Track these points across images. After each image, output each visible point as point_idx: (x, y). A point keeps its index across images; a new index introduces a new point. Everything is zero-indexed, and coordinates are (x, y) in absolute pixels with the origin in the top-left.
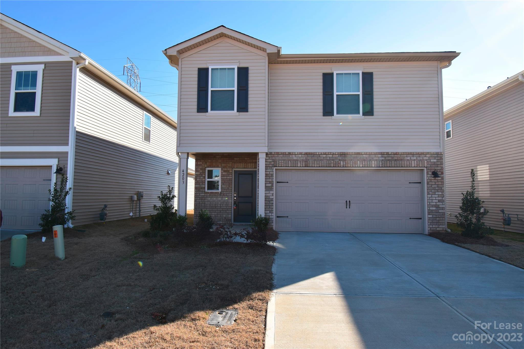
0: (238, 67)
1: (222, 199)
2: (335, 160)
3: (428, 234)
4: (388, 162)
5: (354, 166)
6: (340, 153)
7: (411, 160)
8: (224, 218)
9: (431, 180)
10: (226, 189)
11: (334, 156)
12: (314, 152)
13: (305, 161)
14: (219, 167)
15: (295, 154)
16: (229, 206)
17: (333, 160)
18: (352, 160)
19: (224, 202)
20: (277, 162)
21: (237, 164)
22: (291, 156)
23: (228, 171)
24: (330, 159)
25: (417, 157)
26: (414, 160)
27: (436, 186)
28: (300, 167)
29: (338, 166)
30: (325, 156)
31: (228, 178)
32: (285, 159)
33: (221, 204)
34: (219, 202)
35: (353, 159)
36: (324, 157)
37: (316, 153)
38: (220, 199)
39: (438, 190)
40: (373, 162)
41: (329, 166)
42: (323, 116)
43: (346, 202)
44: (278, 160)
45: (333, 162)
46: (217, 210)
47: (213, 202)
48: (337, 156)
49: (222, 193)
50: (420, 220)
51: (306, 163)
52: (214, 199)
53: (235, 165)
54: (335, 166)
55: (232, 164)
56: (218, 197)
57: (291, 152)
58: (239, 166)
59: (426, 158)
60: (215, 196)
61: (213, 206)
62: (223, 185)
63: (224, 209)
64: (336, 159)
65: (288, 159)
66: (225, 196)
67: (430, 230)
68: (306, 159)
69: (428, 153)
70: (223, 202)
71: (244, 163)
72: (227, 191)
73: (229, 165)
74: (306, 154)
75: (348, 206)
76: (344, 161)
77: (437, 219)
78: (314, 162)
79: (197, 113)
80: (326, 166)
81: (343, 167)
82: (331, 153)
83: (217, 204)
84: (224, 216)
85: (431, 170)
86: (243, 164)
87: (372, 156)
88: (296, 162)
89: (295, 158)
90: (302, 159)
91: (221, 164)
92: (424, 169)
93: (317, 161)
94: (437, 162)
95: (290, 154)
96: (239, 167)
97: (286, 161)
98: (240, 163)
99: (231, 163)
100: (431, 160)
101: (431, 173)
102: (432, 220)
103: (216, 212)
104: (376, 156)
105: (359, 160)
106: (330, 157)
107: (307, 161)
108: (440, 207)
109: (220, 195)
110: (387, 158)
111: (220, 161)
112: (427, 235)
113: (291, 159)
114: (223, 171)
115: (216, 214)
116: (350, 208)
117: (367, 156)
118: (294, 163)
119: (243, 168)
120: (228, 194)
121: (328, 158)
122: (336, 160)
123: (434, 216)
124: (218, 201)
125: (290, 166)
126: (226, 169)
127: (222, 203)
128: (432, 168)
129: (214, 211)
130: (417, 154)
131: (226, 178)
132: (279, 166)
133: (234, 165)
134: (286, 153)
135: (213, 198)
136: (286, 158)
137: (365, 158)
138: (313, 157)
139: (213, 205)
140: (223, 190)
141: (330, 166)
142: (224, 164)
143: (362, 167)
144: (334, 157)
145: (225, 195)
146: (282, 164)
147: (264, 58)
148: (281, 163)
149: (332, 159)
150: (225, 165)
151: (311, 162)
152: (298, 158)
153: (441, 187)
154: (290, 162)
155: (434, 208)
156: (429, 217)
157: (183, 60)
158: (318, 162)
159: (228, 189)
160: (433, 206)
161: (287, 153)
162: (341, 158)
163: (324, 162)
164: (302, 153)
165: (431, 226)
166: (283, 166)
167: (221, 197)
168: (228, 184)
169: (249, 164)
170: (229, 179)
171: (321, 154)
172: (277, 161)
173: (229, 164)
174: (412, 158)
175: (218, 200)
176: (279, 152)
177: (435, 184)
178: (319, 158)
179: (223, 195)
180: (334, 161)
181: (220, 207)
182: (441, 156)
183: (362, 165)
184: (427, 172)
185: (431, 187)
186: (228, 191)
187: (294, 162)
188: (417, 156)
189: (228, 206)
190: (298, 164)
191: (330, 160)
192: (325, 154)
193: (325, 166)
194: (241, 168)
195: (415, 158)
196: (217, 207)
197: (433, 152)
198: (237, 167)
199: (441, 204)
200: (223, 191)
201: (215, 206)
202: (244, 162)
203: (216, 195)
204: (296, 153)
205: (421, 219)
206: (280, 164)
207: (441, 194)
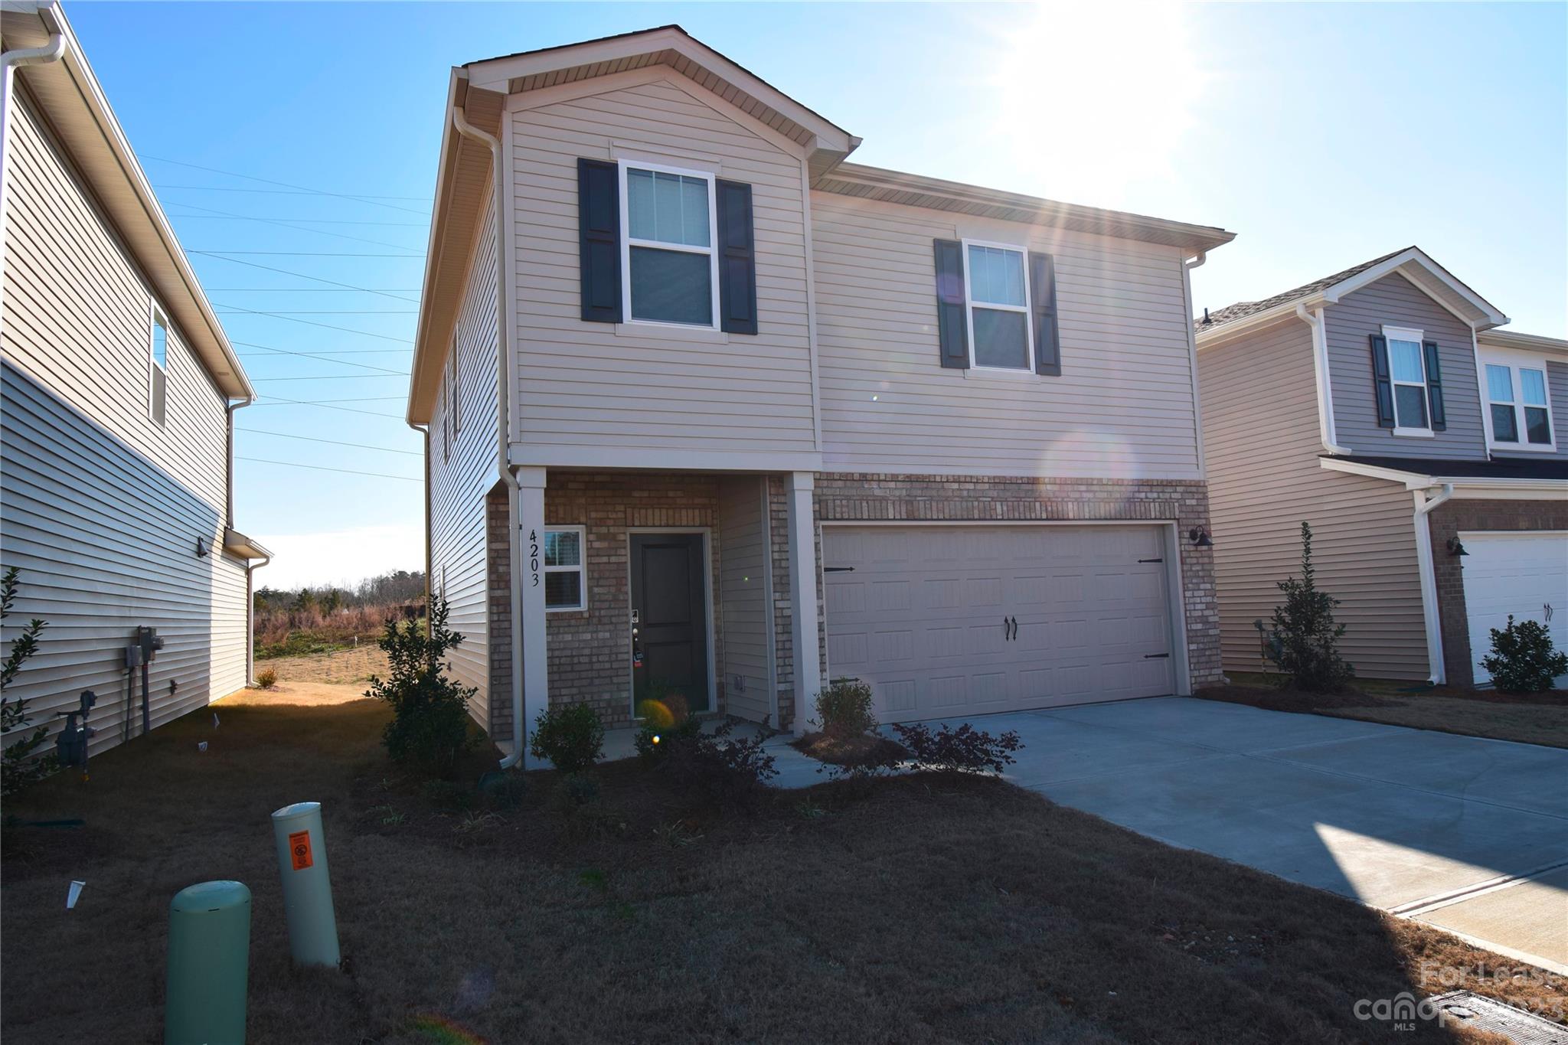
0: (716, 180)
1: (594, 635)
2: (981, 499)
3: (1190, 694)
4: (1102, 504)
5: (1029, 517)
6: (994, 477)
7: (1147, 500)
8: (605, 705)
9: (1190, 551)
10: (607, 601)
11: (979, 487)
12: (930, 475)
13: (907, 502)
14: (579, 524)
15: (879, 481)
16: (619, 659)
17: (977, 499)
18: (1021, 498)
19: (603, 647)
20: (830, 504)
21: (643, 511)
22: (866, 486)
23: (613, 537)
24: (970, 497)
25: (1158, 492)
26: (1154, 499)
27: (1199, 568)
28: (894, 519)
29: (991, 516)
30: (955, 486)
31: (613, 559)
32: (849, 494)
33: (591, 655)
34: (583, 648)
35: (1024, 495)
36: (953, 490)
37: (935, 476)
38: (588, 636)
39: (1203, 577)
40: (1070, 505)
41: (970, 517)
42: (942, 366)
43: (1006, 621)
44: (831, 498)
45: (979, 505)
46: (580, 679)
47: (564, 649)
48: (987, 486)
49: (594, 617)
50: (1166, 659)
51: (909, 507)
52: (566, 639)
53: (636, 515)
54: (982, 516)
55: (625, 512)
56: (581, 630)
57: (867, 474)
58: (650, 517)
59: (1174, 496)
60: (570, 626)
61: (563, 665)
62: (597, 586)
63: (602, 674)
64: (984, 497)
65: (859, 495)
66: (605, 624)
67: (1195, 683)
68: (908, 495)
69: (1179, 483)
70: (598, 647)
71: (667, 509)
72: (612, 606)
73: (614, 516)
74: (910, 479)
75: (1011, 636)
76: (1004, 503)
77: (1207, 653)
78: (931, 503)
79: (580, 320)
80: (961, 517)
81: (1002, 519)
82: (971, 477)
83: (578, 656)
84: (607, 696)
85: (1187, 525)
86: (664, 511)
87: (1066, 488)
88: (881, 503)
89: (877, 492)
90: (898, 494)
91: (586, 512)
92: (1172, 524)
93: (937, 501)
94: (1198, 505)
95: (864, 478)
96: (650, 523)
97: (855, 500)
98: (654, 508)
99: (622, 508)
100: (1187, 501)
101: (1187, 535)
102: (1198, 657)
103: (576, 683)
104: (1076, 487)
105: (1038, 500)
106: (968, 490)
107: (911, 502)
108: (1210, 623)
109: (588, 624)
110: (1099, 495)
111: (583, 501)
112: (1189, 697)
113: (867, 496)
114: (592, 537)
115: (574, 691)
116: (1014, 638)
117: (1056, 488)
118: (878, 507)
119: (663, 524)
120: (615, 616)
121: (965, 493)
122: (985, 499)
123: (1201, 646)
124: (582, 646)
125: (865, 516)
126: (604, 530)
127: (595, 651)
128: (1190, 521)
129: (569, 684)
130: (1159, 483)
131: (605, 559)
132: (835, 516)
133: (633, 516)
134: (853, 474)
135: (563, 633)
136: (854, 492)
137: (1051, 495)
138: (926, 488)
139: (563, 660)
140: (597, 605)
141: (972, 517)
142: (596, 511)
143: (1047, 519)
144: (979, 490)
145: (606, 620)
146: (844, 510)
147: (796, 163)
148: (842, 506)
149: (974, 497)
150: (600, 515)
151: (922, 504)
152: (886, 492)
153: (1210, 571)
154: (864, 504)
155: (1199, 626)
156: (1191, 649)
157: (517, 117)
158: (941, 505)
159: (615, 599)
160: (1197, 620)
161: (856, 477)
162: (995, 494)
163: (955, 506)
164: (897, 476)
165: (1196, 673)
166: (847, 517)
167: (591, 628)
168: (614, 582)
169: (684, 512)
170: (615, 566)
171: (947, 482)
172: (829, 501)
173: (616, 512)
174: (1149, 495)
175: (579, 641)
176: (833, 473)
177: (1198, 563)
178: (942, 493)
179: (600, 621)
180: (979, 502)
181: (588, 667)
182: (1204, 490)
183: (1047, 512)
184: (1180, 532)
185: (1191, 570)
186: (617, 606)
187: (878, 504)
188: (1160, 489)
189: (617, 661)
190: (887, 509)
191: (970, 499)
192: (957, 480)
193: (958, 517)
194: (656, 525)
195: (1155, 495)
196: (577, 668)
197: (1191, 481)
198: (643, 524)
199: (1211, 612)
200: (597, 609)
201: (570, 664)
202: (666, 506)
203: (573, 622)
204: (882, 477)
205: (1166, 655)
206: (838, 509)
207: (1210, 588)
